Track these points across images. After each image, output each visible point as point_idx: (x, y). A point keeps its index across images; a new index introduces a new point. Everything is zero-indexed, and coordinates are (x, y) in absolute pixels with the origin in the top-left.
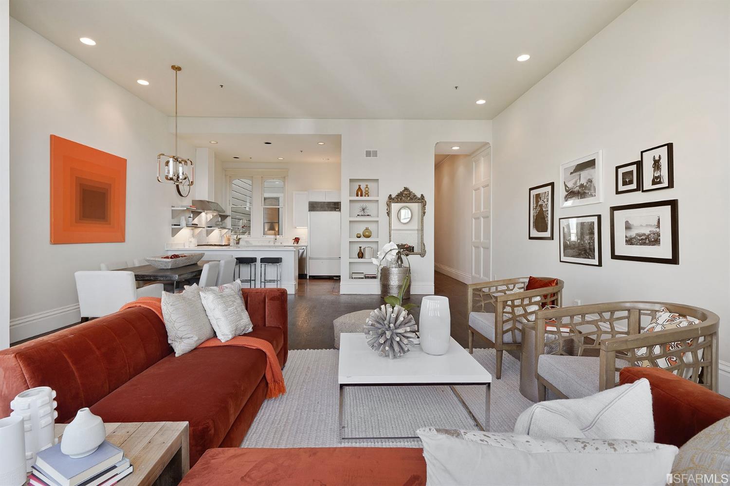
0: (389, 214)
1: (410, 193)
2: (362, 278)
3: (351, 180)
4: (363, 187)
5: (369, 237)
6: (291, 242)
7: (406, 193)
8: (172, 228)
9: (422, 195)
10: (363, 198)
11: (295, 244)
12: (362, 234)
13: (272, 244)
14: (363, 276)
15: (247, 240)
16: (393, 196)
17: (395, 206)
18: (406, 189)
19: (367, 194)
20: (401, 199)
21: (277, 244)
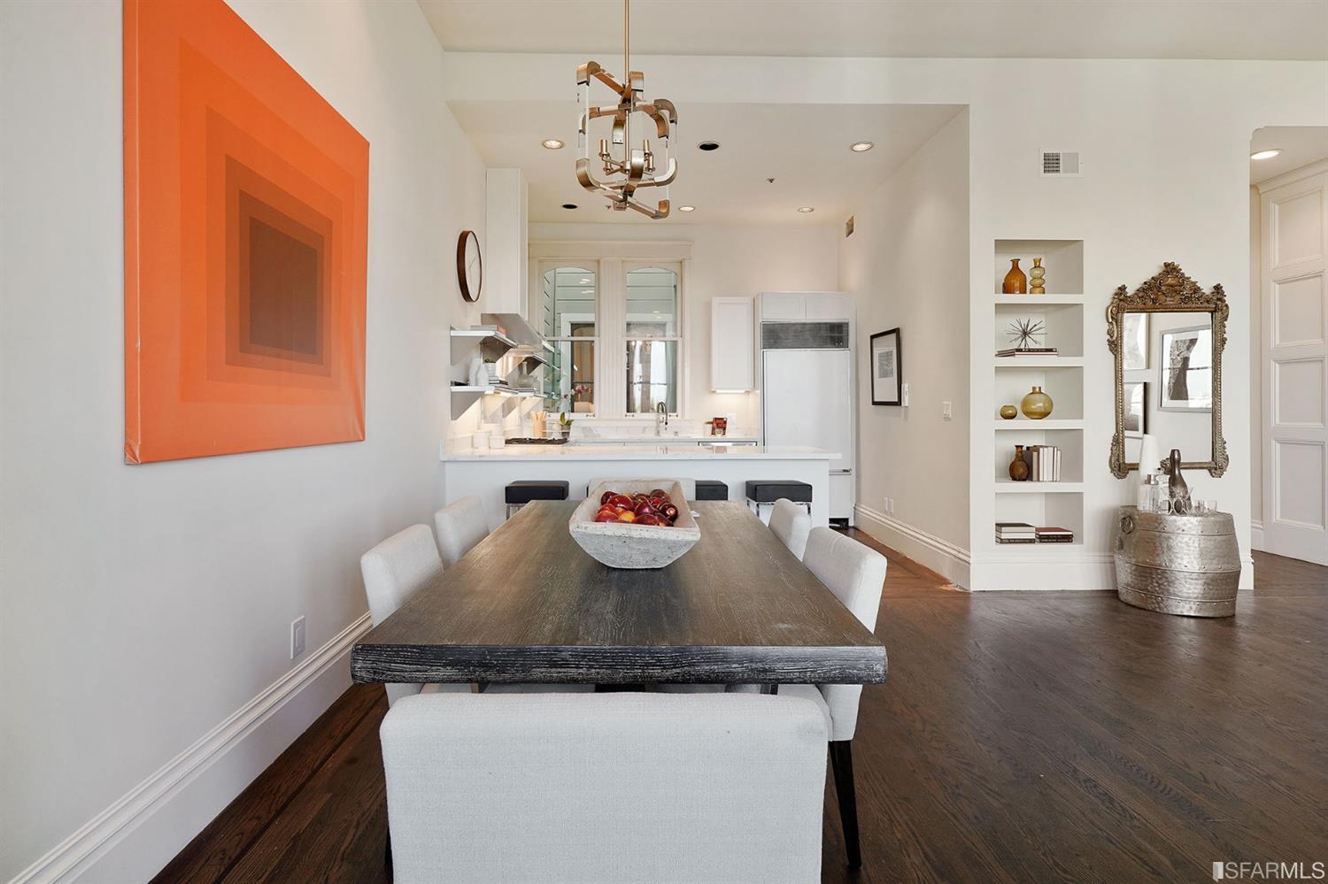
0: (1115, 346)
1: (1183, 279)
2: (1031, 541)
3: (1002, 245)
4: (1026, 265)
5: (1044, 415)
6: (703, 432)
7: (1170, 281)
8: (452, 393)
9: (1218, 288)
10: (1027, 298)
11: (719, 436)
12: (1019, 408)
13: (650, 435)
14: (1032, 536)
15: (585, 424)
16: (1130, 291)
17: (1135, 324)
18: (1170, 269)
19: (1039, 288)
20: (1154, 301)
21: (665, 435)
